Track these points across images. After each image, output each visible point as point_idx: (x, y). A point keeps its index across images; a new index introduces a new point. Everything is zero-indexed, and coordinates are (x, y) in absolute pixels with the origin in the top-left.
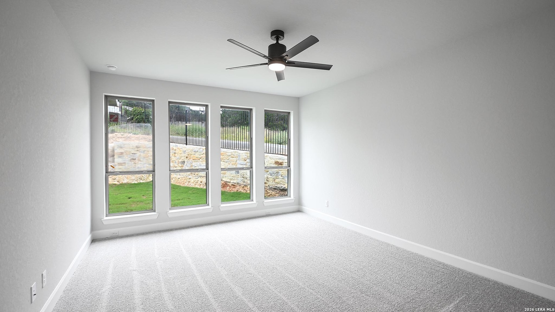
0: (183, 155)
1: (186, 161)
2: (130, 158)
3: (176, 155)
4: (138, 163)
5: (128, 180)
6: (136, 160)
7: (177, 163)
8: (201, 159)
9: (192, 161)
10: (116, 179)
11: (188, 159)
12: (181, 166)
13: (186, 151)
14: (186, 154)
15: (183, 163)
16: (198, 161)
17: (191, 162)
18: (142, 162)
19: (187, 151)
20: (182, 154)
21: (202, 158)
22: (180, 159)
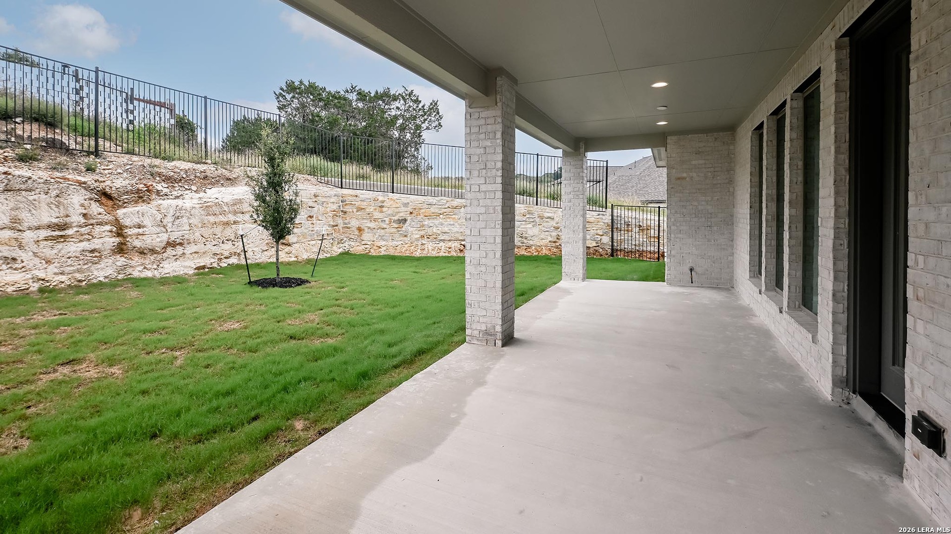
0: (403, 209)
1: (409, 218)
2: (306, 214)
3: (384, 209)
4: (316, 223)
5: (309, 254)
6: (314, 219)
7: (387, 222)
8: (441, 216)
9: (422, 218)
10: (293, 252)
11: (413, 215)
12: (396, 226)
13: (408, 203)
14: (409, 208)
15: (404, 221)
16: (436, 218)
17: (421, 220)
18: (321, 221)
19: (411, 204)
20: (399, 209)
21: (445, 214)
22: (394, 216)
